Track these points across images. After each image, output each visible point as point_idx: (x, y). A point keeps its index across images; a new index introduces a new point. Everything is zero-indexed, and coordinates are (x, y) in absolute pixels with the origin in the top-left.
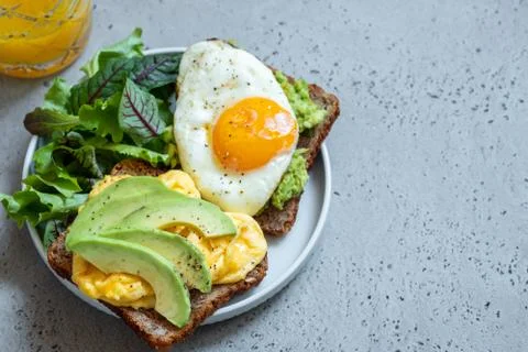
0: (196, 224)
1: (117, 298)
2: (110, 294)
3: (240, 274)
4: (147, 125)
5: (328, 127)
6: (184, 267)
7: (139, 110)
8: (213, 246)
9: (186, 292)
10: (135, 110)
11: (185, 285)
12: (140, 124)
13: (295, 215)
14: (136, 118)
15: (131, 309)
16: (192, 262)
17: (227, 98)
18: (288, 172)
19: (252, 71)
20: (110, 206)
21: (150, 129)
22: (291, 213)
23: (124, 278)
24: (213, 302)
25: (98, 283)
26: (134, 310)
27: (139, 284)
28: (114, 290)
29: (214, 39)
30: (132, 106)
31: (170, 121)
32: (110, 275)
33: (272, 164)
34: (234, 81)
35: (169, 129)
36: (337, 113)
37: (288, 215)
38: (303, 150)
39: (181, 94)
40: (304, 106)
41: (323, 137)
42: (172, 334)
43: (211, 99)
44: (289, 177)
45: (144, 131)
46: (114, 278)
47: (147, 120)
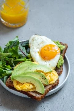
0: (42, 70)
1: (26, 89)
2: (24, 88)
3: (54, 81)
4: (24, 54)
5: (66, 50)
6: (41, 79)
7: (22, 50)
8: (47, 75)
9: (43, 85)
10: (21, 50)
11: (42, 83)
12: (22, 53)
13: (62, 70)
14: (21, 52)
15: (29, 92)
16: (43, 78)
17: (42, 46)
18: (59, 59)
19: (46, 40)
20: (21, 68)
21: (25, 55)
22: (62, 69)
23: (27, 84)
24: (49, 88)
25: (21, 86)
26: (30, 92)
27: (31, 85)
28: (25, 87)
29: (36, 35)
30: (20, 49)
31: (29, 53)
32: (23, 84)
33: (56, 57)
34: (43, 42)
35: (29, 54)
36: (67, 47)
37: (61, 70)
38: (62, 55)
39: (30, 47)
40: (60, 46)
41: (65, 52)
42: (41, 96)
43: (38, 46)
44: (60, 61)
45: (23, 55)
46: (25, 84)
47: (24, 52)
